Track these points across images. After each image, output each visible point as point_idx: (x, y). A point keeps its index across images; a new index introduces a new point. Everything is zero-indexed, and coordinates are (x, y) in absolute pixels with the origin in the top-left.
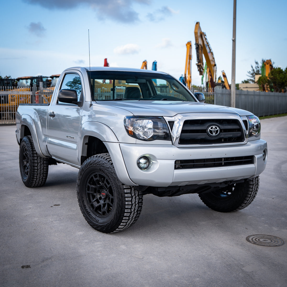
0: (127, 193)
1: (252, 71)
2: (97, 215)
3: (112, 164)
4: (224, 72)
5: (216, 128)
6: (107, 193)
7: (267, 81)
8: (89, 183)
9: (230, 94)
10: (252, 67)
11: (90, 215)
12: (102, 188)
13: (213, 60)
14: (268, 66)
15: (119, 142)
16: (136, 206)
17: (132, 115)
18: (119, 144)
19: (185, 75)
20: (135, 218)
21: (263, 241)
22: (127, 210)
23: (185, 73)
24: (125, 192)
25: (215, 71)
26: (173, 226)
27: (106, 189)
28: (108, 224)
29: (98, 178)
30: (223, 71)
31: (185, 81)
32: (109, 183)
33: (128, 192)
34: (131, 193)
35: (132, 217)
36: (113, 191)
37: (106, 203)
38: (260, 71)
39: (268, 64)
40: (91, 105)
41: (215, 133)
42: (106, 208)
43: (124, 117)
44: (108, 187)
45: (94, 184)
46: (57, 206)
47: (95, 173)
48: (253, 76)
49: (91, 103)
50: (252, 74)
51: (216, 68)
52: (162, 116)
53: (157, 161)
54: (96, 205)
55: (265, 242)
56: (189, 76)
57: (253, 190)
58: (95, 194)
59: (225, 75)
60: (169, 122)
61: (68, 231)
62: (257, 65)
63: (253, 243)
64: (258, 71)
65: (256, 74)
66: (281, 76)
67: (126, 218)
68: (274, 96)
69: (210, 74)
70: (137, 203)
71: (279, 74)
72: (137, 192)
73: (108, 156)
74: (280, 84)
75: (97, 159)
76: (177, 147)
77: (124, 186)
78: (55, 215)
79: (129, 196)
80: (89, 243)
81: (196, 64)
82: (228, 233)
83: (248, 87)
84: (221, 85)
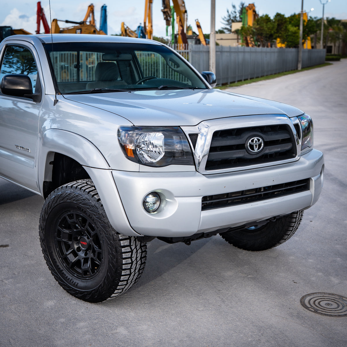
0: (124, 247)
1: (228, 17)
2: (75, 275)
3: (99, 200)
4: (198, 22)
5: (259, 140)
6: (90, 242)
7: (252, 33)
8: (60, 225)
9: (208, 52)
10: (228, 12)
11: (62, 274)
12: (81, 233)
13: (183, 5)
14: (250, 12)
15: (110, 168)
16: (138, 263)
17: (130, 125)
18: (112, 172)
19: (145, 23)
20: (135, 280)
21: (326, 306)
22: (125, 271)
23: (145, 21)
24: (122, 245)
25: (185, 19)
26: (186, 281)
27: (87, 236)
28: (93, 290)
29: (74, 220)
30: (197, 19)
31: (144, 31)
32: (93, 229)
33: (126, 244)
34: (130, 246)
35: (131, 280)
36: (100, 241)
37: (88, 258)
38: (237, 17)
39: (250, 9)
40: (56, 101)
41: (257, 148)
42: (88, 266)
43: (117, 127)
44: (92, 235)
45: (68, 227)
46: (4, 248)
47: (69, 212)
48: (229, 24)
49: (56, 98)
50: (228, 21)
51: (187, 15)
52: (179, 126)
53: (175, 200)
54: (72, 259)
55: (328, 307)
56: (150, 25)
57: (297, 220)
58: (70, 243)
59: (199, 25)
60: (190, 135)
61: (30, 300)
62: (233, 10)
63: (313, 312)
64: (235, 17)
65: (233, 21)
66: (268, 26)
67: (122, 282)
68: (261, 52)
69: (181, 24)
70: (138, 259)
71: (267, 23)
72: (139, 242)
73: (90, 186)
74: (268, 36)
75: (72, 191)
76: (203, 175)
77: (120, 236)
78: (4, 267)
79: (128, 251)
80: (68, 325)
81: (162, 10)
82: (271, 293)
83: (224, 38)
84: (194, 38)
